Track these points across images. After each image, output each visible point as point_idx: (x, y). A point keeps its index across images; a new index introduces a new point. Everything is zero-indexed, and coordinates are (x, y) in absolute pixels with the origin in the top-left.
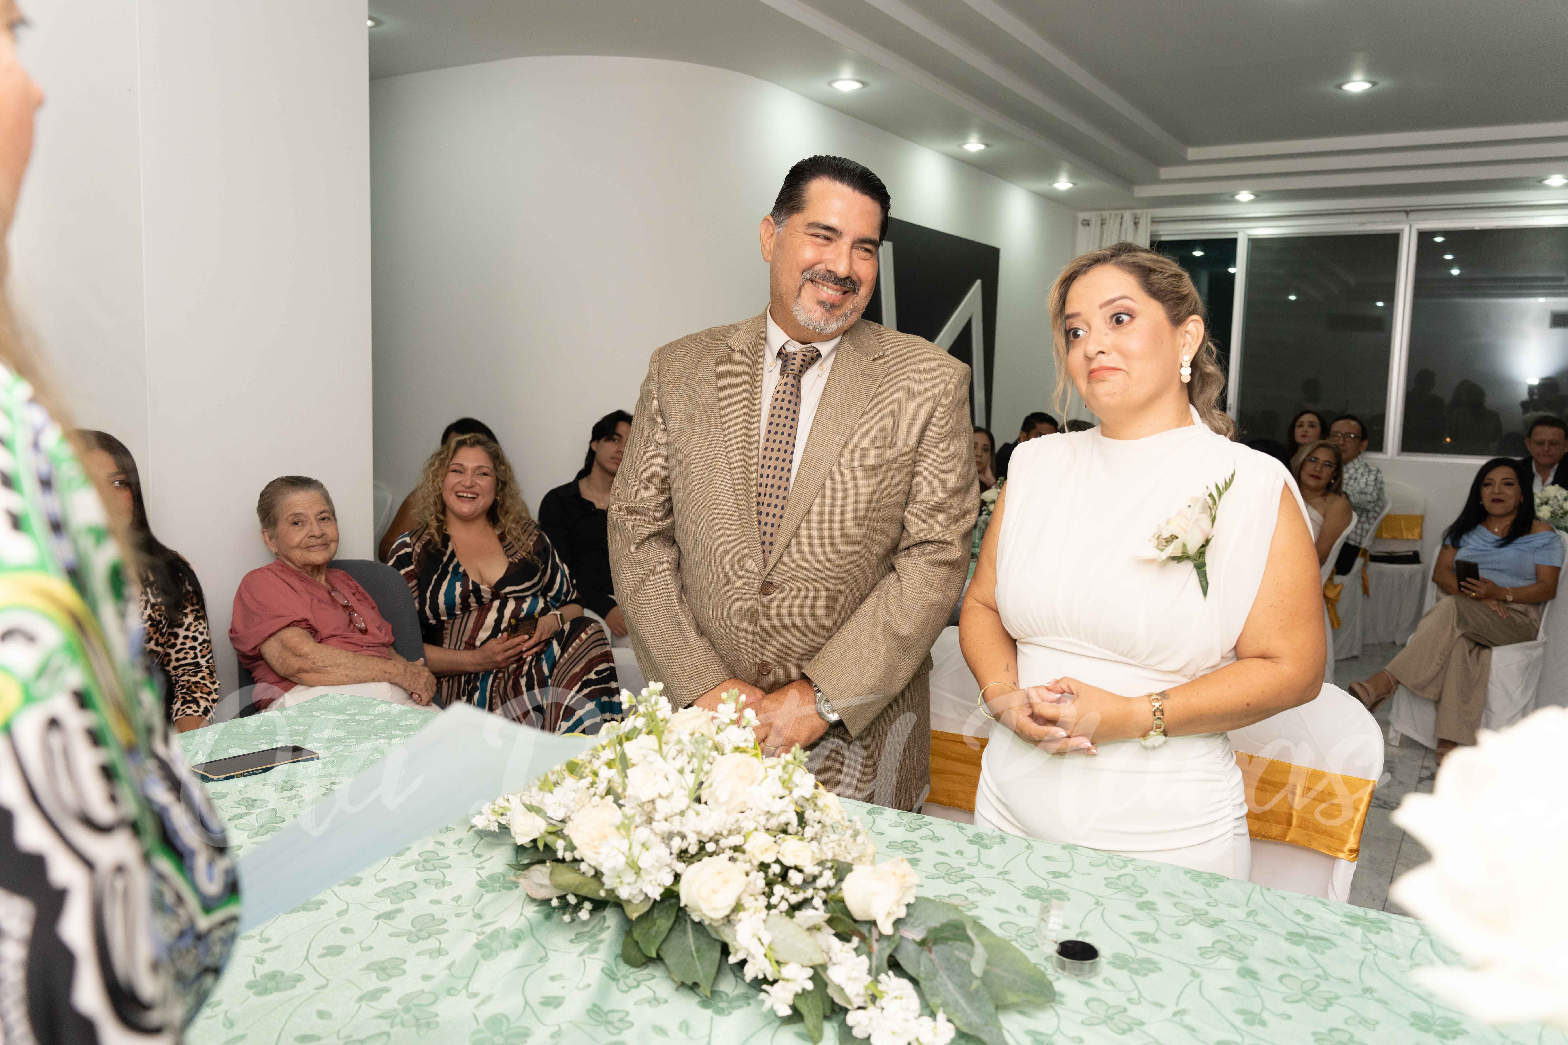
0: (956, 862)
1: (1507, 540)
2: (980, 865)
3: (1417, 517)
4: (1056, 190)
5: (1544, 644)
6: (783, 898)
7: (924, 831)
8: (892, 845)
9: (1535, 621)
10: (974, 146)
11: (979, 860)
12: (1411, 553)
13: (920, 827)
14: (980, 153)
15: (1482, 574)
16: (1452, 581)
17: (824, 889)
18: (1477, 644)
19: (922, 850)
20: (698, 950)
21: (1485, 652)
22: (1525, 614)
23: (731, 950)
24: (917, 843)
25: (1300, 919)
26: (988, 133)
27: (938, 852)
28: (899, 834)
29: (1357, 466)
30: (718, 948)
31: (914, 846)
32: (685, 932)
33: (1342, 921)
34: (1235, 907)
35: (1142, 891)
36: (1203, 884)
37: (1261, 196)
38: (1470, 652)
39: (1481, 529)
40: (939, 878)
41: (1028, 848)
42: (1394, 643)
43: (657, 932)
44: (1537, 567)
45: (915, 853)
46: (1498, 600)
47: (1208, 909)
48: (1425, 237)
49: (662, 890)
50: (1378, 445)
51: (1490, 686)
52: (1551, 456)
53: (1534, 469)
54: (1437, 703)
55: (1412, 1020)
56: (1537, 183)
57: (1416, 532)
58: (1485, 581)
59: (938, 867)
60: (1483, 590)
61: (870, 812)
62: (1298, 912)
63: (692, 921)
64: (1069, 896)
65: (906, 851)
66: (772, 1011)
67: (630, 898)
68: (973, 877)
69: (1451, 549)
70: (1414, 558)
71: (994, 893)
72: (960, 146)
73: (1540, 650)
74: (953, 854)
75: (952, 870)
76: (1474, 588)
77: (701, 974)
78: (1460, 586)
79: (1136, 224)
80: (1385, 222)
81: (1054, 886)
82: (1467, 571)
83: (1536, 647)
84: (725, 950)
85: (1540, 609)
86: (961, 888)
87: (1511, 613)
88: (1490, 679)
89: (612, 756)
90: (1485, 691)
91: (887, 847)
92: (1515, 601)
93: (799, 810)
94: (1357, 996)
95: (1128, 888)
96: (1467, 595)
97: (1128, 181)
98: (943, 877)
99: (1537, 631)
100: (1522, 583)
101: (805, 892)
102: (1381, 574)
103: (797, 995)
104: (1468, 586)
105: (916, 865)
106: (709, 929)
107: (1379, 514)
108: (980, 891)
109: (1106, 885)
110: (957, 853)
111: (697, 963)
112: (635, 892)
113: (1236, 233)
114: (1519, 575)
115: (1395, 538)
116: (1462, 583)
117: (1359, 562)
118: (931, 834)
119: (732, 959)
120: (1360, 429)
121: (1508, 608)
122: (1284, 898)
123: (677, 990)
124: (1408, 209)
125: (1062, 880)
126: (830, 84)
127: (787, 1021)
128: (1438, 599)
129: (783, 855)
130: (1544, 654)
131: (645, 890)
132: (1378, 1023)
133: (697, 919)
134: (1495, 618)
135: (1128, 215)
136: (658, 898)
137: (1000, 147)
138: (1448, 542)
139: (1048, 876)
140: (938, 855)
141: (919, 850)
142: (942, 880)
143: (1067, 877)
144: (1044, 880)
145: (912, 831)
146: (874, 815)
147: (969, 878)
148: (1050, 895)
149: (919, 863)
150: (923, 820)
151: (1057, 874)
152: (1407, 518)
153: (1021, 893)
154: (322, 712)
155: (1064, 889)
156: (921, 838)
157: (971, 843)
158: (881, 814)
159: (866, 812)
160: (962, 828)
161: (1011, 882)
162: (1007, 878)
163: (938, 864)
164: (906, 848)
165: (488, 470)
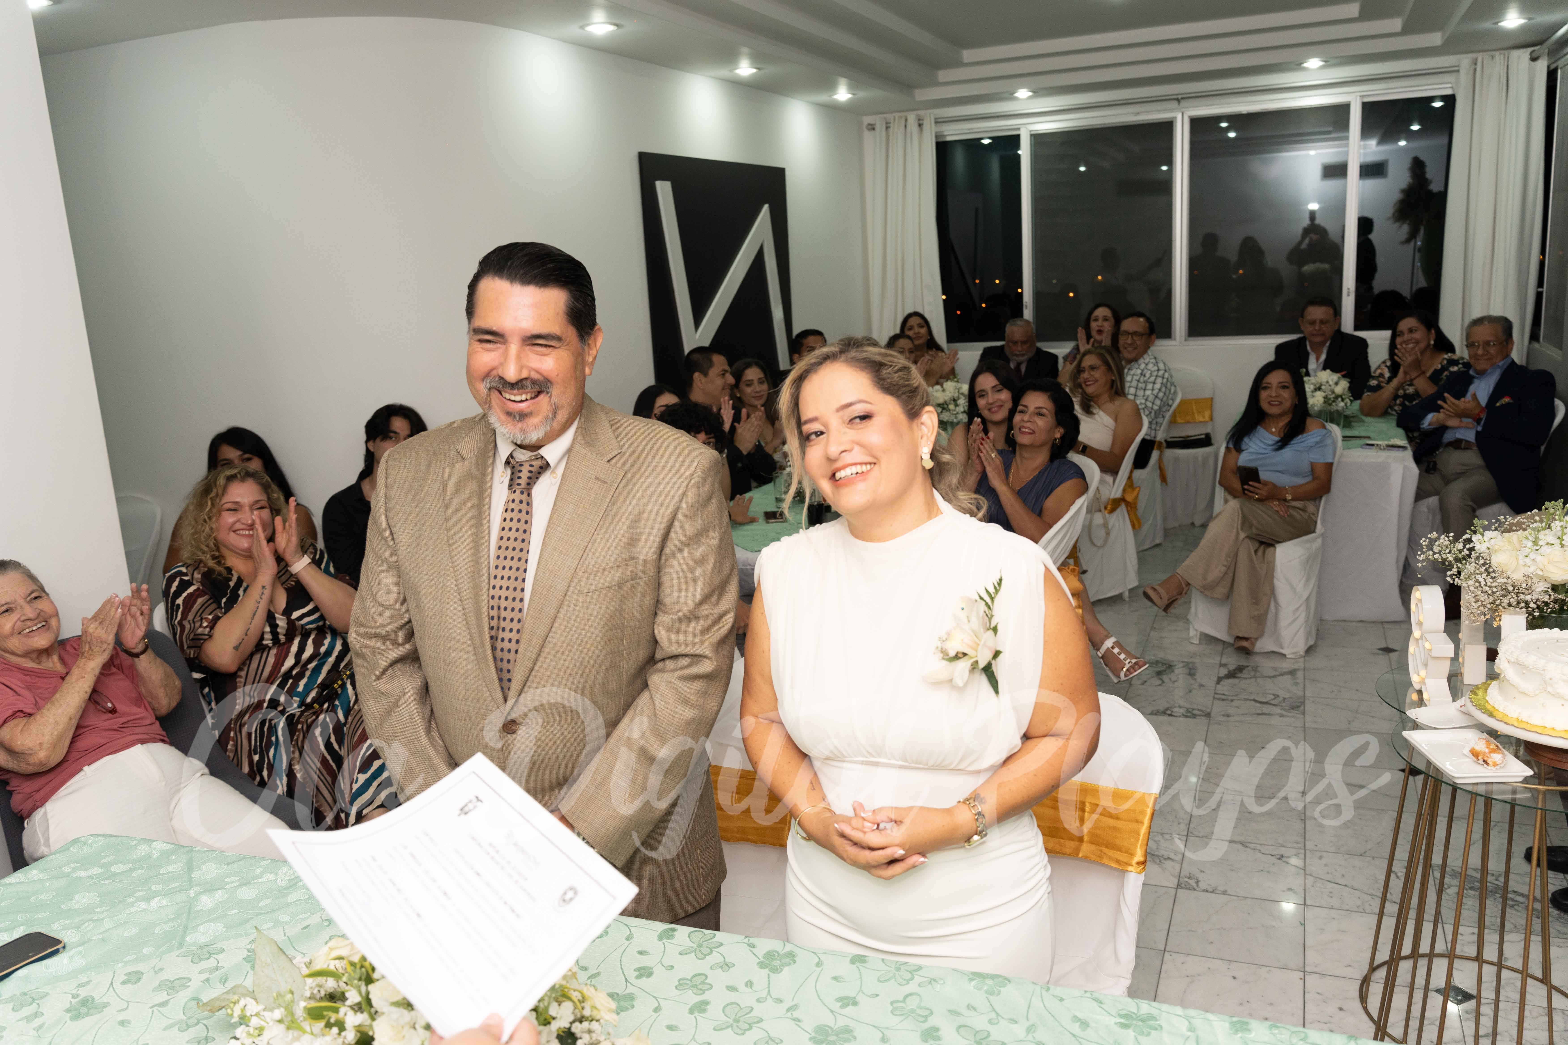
0: (746, 999)
1: (1284, 441)
2: (770, 1000)
3: (1206, 399)
4: (836, 101)
5: (1322, 535)
7: (715, 958)
8: (681, 985)
9: (1313, 514)
10: (745, 70)
11: (769, 993)
12: (1203, 436)
13: (712, 951)
14: (753, 76)
15: (1263, 475)
16: (1236, 484)
18: (1262, 543)
19: (711, 986)
21: (1271, 549)
22: (1304, 510)
24: (706, 977)
25: (1076, 1028)
26: (757, 58)
27: (727, 988)
28: (689, 966)
29: (1147, 361)
31: (703, 983)
33: (1116, 1024)
34: (1016, 1022)
35: (927, 1012)
36: (986, 992)
37: (1038, 92)
38: (1256, 551)
39: (1261, 431)
40: (727, 1027)
41: (818, 967)
42: (1193, 524)
44: (1312, 465)
45: (704, 992)
46: (1279, 500)
47: (990, 1028)
48: (1197, 124)
50: (1166, 333)
51: (1277, 582)
52: (1323, 335)
53: (1308, 348)
54: (1229, 599)
56: (1297, 66)
57: (1207, 414)
58: (1266, 484)
59: (728, 1010)
60: (1264, 492)
61: (660, 938)
62: (1075, 1019)
64: (855, 1034)
65: (695, 990)
68: (761, 1020)
69: (1234, 452)
70: (1206, 441)
71: (782, 1041)
72: (732, 70)
73: (1320, 541)
74: (742, 987)
75: (741, 1013)
76: (1257, 491)
78: (1244, 490)
79: (920, 125)
80: (1159, 111)
81: (841, 1022)
82: (1249, 475)
83: (1315, 540)
85: (1317, 502)
87: (1292, 511)
88: (1275, 575)
90: (1272, 587)
91: (676, 988)
92: (1293, 500)
95: (913, 1011)
96: (1250, 497)
97: (906, 86)
98: (731, 1026)
99: (1316, 522)
100: (1301, 481)
102: (1177, 459)
104: (1251, 489)
105: (704, 1011)
107: (1171, 406)
109: (892, 1012)
110: (746, 985)
113: (1019, 129)
114: (1296, 474)
115: (1188, 422)
116: (1246, 487)
117: (1155, 454)
118: (722, 959)
120: (1147, 325)
121: (1288, 507)
122: (1061, 1000)
124: (1180, 97)
125: (849, 1010)
126: (583, 27)
128: (1226, 501)
130: (1323, 544)
134: (1276, 517)
135: (912, 117)
137: (771, 69)
138: (1231, 446)
139: (836, 1006)
140: (728, 992)
141: (709, 987)
142: (730, 1029)
143: (855, 1003)
144: (832, 1011)
145: (702, 959)
146: (664, 941)
147: (758, 1022)
148: (837, 1035)
149: (708, 1007)
150: (714, 940)
151: (846, 1001)
152: (1198, 401)
153: (808, 1036)
154: (73, 865)
155: (852, 1024)
156: (711, 968)
157: (761, 968)
158: (672, 937)
159: (656, 937)
160: (753, 946)
161: (799, 1021)
162: (795, 1016)
163: (727, 1005)
164: (695, 986)
165: (264, 503)
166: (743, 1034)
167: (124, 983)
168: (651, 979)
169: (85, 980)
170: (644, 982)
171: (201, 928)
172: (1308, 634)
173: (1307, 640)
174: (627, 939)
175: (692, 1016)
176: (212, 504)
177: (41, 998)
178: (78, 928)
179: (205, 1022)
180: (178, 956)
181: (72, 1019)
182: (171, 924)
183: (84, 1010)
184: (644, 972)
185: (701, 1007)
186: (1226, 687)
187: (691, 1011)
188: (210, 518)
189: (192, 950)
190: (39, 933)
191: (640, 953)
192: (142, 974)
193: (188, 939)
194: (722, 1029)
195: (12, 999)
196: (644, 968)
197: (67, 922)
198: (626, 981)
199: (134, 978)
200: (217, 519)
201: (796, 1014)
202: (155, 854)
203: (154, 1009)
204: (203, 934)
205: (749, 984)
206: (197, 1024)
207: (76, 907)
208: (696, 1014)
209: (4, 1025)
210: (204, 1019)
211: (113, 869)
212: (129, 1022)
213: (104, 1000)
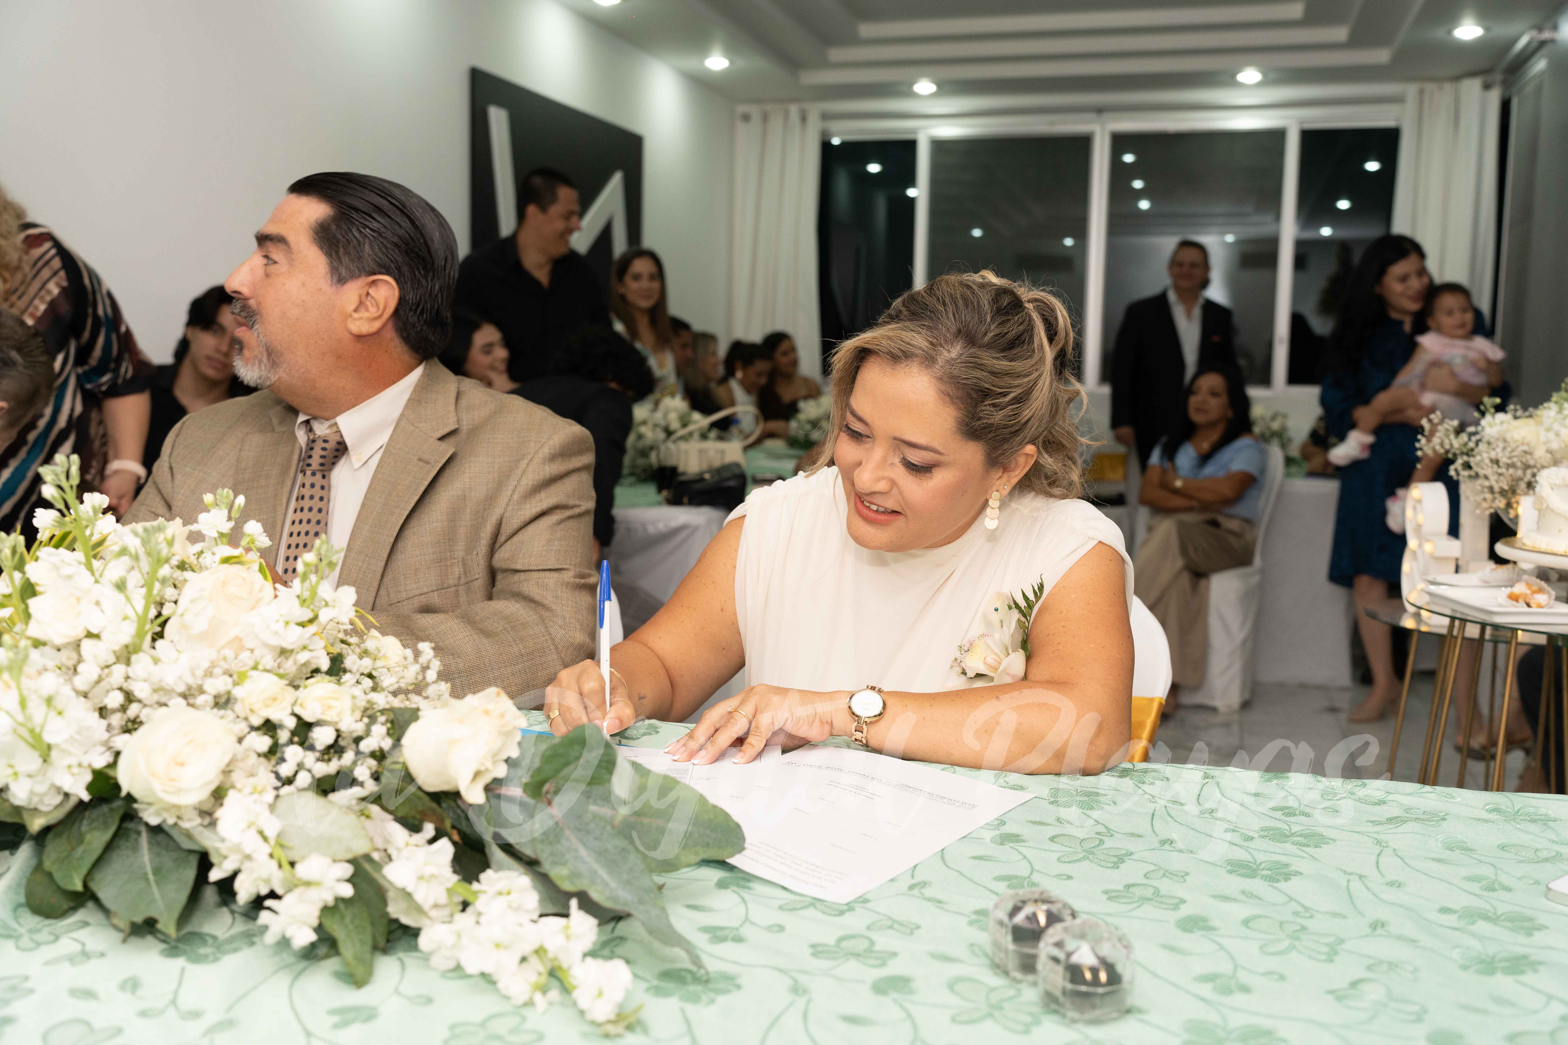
3: (1119, 455)
4: (708, 70)
5: (1261, 571)
6: (300, 766)
12: (1115, 494)
17: (373, 755)
18: (1196, 573)
20: (157, 871)
21: (1203, 581)
22: (1241, 537)
23: (214, 859)
30: (194, 862)
32: (136, 848)
38: (1189, 584)
43: (84, 851)
49: (88, 777)
55: (1229, 868)
57: (1120, 470)
63: (147, 824)
66: (284, 943)
67: (35, 800)
70: (1119, 499)
77: (160, 903)
79: (803, 121)
80: (1075, 122)
84: (204, 862)
88: (1210, 611)
89: (8, 590)
93: (331, 648)
94: (1154, 849)
97: (795, 65)
99: (1254, 555)
101: (340, 758)
103: (326, 910)
106: (174, 834)
111: (155, 889)
112: (41, 788)
113: (916, 132)
115: (1099, 480)
119: (215, 875)
123: (124, 941)
124: (1100, 107)
127: (310, 954)
129: (301, 705)
130: (1261, 580)
131: (58, 783)
132: (1187, 874)
133: (154, 821)
134: (1213, 543)
135: (794, 110)
136: (86, 797)
172: (1242, 688)
173: (1241, 694)
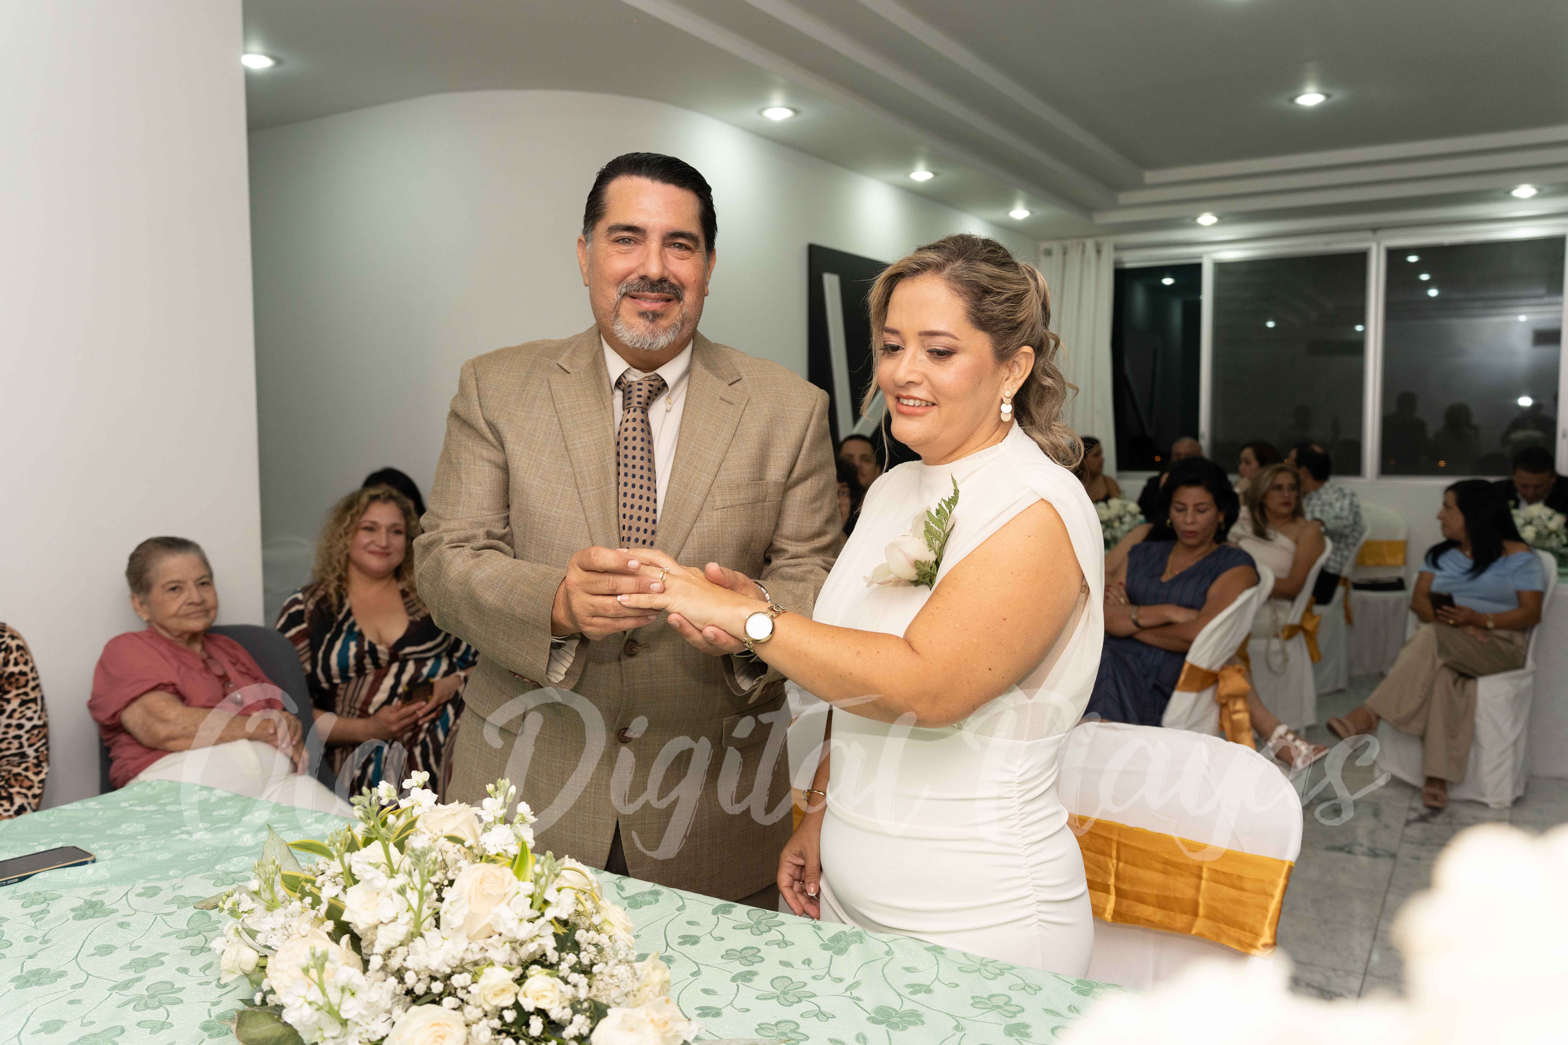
0: (800, 974)
2: (827, 977)
3: (1399, 542)
4: (1012, 219)
5: (1533, 673)
7: (773, 935)
8: (729, 955)
9: (1523, 648)
10: (921, 175)
11: (828, 972)
12: (1397, 580)
13: (770, 929)
14: (929, 182)
15: (1458, 601)
16: (1429, 610)
18: (1461, 674)
19: (763, 960)
21: (1472, 682)
22: (1511, 641)
24: (759, 951)
26: (935, 161)
27: (781, 963)
28: (743, 940)
31: (754, 955)
37: (1225, 219)
38: (1454, 683)
40: (772, 998)
41: (887, 953)
44: (1518, 592)
45: (753, 963)
46: (1478, 627)
48: (1395, 256)
50: (1355, 469)
51: (1478, 720)
54: (1422, 738)
56: (1504, 194)
57: (1400, 557)
58: (1461, 609)
59: (776, 983)
60: (1460, 617)
61: (715, 912)
64: (923, 1019)
65: (743, 961)
68: (814, 995)
70: (1398, 585)
71: (834, 1017)
72: (907, 175)
73: (1529, 681)
74: (798, 963)
75: (792, 986)
78: (1436, 614)
79: (1099, 252)
80: (1352, 241)
81: (908, 1006)
83: (1524, 676)
85: (1527, 636)
86: (793, 1013)
87: (1494, 641)
88: (1477, 712)
90: (1473, 726)
91: (722, 957)
92: (1497, 628)
93: (562, 931)
96: (1445, 622)
97: (1087, 208)
99: (1525, 658)
100: (1504, 608)
102: (1365, 602)
104: (1446, 614)
105: (750, 980)
107: (1358, 540)
108: (816, 1015)
110: (804, 963)
113: (1201, 257)
114: (1500, 601)
115: (1379, 565)
116: (1438, 611)
117: (1340, 590)
118: (781, 937)
121: (1490, 636)
124: (1376, 226)
125: (921, 997)
126: (760, 112)
128: (1419, 627)
129: (523, 996)
130: (1534, 683)
134: (1478, 645)
135: (1090, 244)
137: (949, 175)
139: (906, 992)
140: (781, 967)
141: (761, 959)
142: (775, 1000)
143: (928, 991)
144: (899, 995)
145: (759, 935)
146: (719, 915)
147: (809, 997)
148: (901, 1018)
149: (755, 977)
150: (776, 919)
151: (917, 988)
152: (1391, 544)
153: (867, 1015)
154: (131, 802)
155: (921, 1009)
156: (766, 944)
157: (824, 949)
158: (729, 912)
159: (711, 911)
160: (819, 929)
161: (859, 999)
162: (854, 995)
163: (778, 978)
164: (745, 958)
165: (401, 527)
166: (789, 1006)
167: (139, 895)
168: (696, 947)
169: (103, 889)
170: (688, 949)
171: (234, 860)
172: (1516, 785)
173: (1514, 791)
174: (678, 909)
175: (735, 984)
176: (352, 521)
177: (53, 899)
178: (114, 849)
179: (205, 934)
180: (202, 878)
181: (74, 918)
182: (206, 854)
183: (90, 912)
184: (690, 940)
185: (747, 977)
186: (1416, 831)
187: (734, 979)
188: (346, 534)
189: (217, 875)
190: (74, 847)
191: (689, 923)
192: (161, 890)
193: (217, 867)
194: (766, 999)
195: (24, 896)
196: (690, 936)
197: (106, 843)
198: (667, 945)
199: (152, 892)
200: (353, 537)
201: (856, 993)
202: (213, 799)
203: (158, 916)
204: (234, 865)
205: (808, 962)
206: (196, 935)
207: (120, 833)
208: (739, 983)
209: (8, 917)
210: (205, 931)
211: (168, 808)
212: (128, 924)
213: (114, 907)
